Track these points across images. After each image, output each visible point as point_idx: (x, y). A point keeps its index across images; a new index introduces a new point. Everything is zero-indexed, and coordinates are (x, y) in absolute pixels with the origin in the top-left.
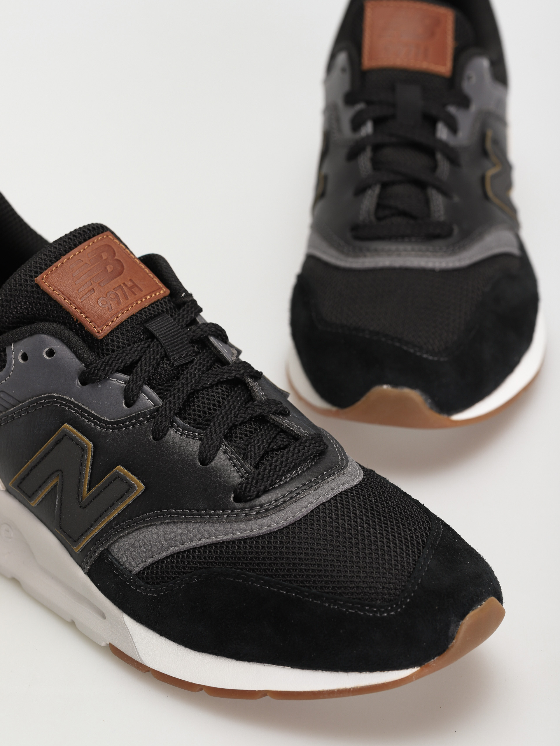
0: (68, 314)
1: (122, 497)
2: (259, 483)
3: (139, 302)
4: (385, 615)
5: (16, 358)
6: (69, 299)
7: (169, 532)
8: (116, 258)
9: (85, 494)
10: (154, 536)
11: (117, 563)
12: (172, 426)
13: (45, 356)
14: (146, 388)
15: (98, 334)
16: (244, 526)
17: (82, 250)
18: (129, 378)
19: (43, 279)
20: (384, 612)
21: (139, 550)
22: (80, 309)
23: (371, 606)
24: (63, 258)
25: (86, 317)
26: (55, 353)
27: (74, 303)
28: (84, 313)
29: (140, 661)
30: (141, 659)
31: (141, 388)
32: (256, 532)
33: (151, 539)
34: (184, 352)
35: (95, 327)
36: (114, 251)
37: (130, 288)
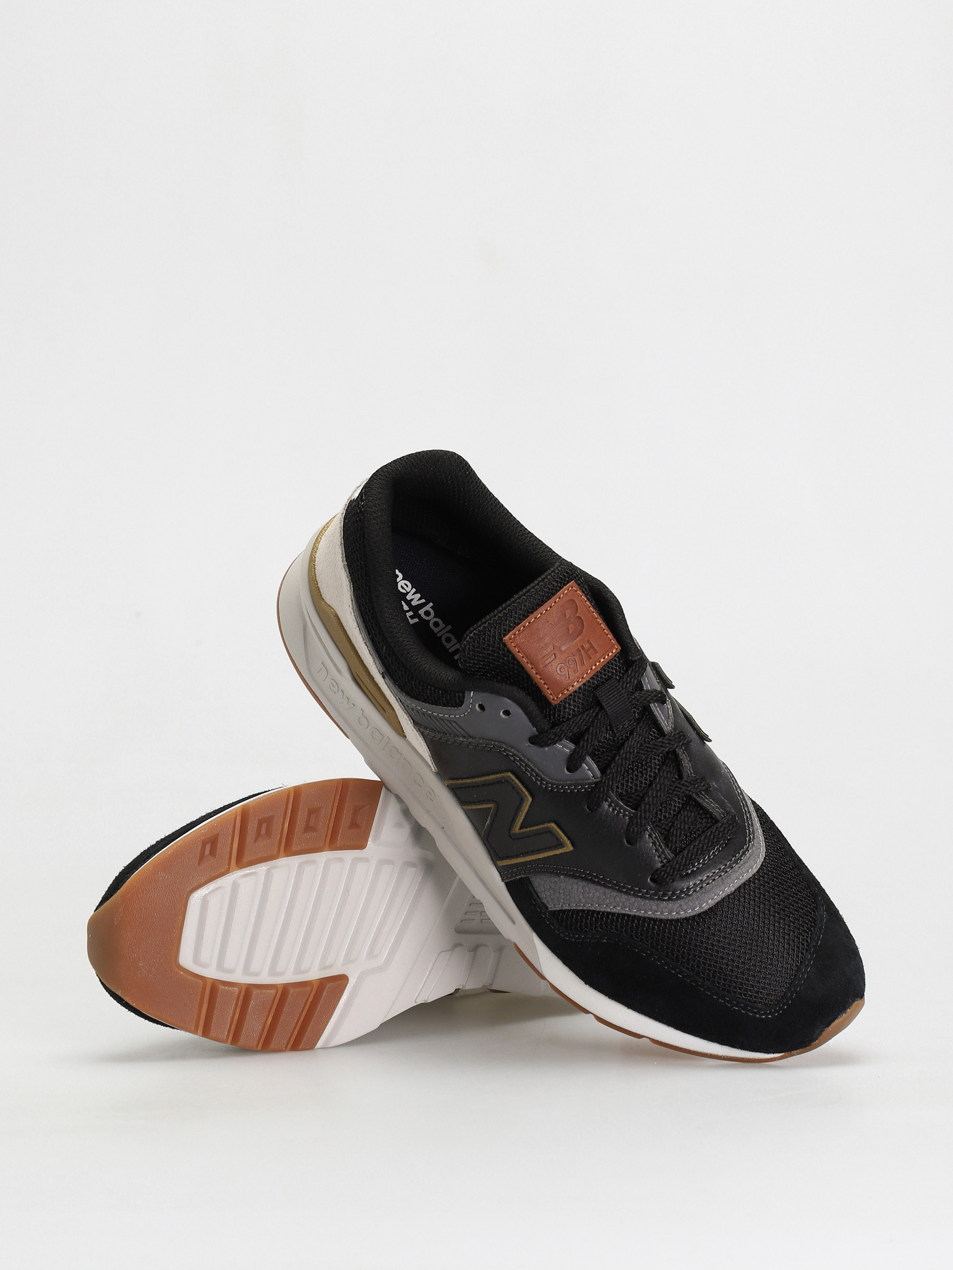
0: (529, 677)
1: (550, 848)
2: (676, 872)
3: (594, 667)
4: (764, 1017)
5: (473, 704)
6: (532, 664)
7: (588, 891)
8: (577, 615)
9: (516, 829)
10: (573, 889)
11: (536, 896)
12: (606, 800)
13: (501, 714)
14: (588, 759)
15: (553, 701)
16: (656, 908)
17: (549, 609)
18: (574, 748)
19: (510, 639)
20: (763, 1015)
21: (558, 895)
22: (540, 675)
23: (753, 1008)
24: (531, 616)
25: (544, 684)
26: (510, 714)
27: (535, 668)
28: (544, 680)
29: (540, 972)
30: (542, 972)
31: (583, 760)
32: (666, 915)
33: (571, 891)
34: (626, 721)
35: (551, 694)
36: (577, 606)
37: (586, 652)
